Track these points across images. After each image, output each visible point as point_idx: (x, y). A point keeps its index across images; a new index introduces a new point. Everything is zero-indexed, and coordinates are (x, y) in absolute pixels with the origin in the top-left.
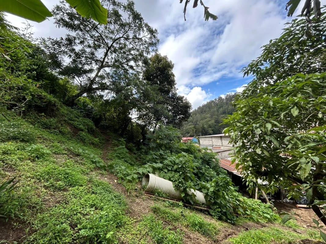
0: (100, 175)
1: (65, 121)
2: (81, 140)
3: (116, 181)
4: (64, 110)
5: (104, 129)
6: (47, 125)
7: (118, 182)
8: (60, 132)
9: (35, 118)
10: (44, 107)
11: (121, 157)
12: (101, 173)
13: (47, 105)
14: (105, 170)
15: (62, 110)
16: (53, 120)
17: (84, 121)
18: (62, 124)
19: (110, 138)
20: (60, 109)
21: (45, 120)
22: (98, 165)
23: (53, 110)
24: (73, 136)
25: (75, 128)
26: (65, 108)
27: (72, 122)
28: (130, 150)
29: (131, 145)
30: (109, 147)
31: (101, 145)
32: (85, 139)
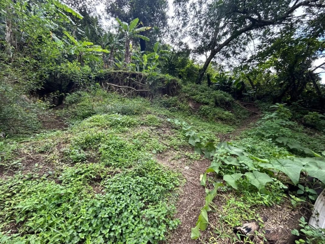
1: (186, 97)
2: (204, 115)
3: (202, 177)
4: (188, 87)
5: (251, 102)
6: (167, 104)
8: (179, 108)
9: (160, 99)
10: (165, 88)
11: (267, 135)
13: (168, 86)
14: (202, 152)
15: (185, 88)
16: (173, 98)
17: (211, 93)
18: (182, 101)
19: (259, 110)
20: (182, 87)
21: (167, 100)
23: (174, 89)
24: (194, 112)
25: (197, 102)
26: (190, 84)
27: (194, 97)
28: (313, 127)
29: (311, 116)
30: (251, 123)
31: (237, 121)
32: (208, 114)
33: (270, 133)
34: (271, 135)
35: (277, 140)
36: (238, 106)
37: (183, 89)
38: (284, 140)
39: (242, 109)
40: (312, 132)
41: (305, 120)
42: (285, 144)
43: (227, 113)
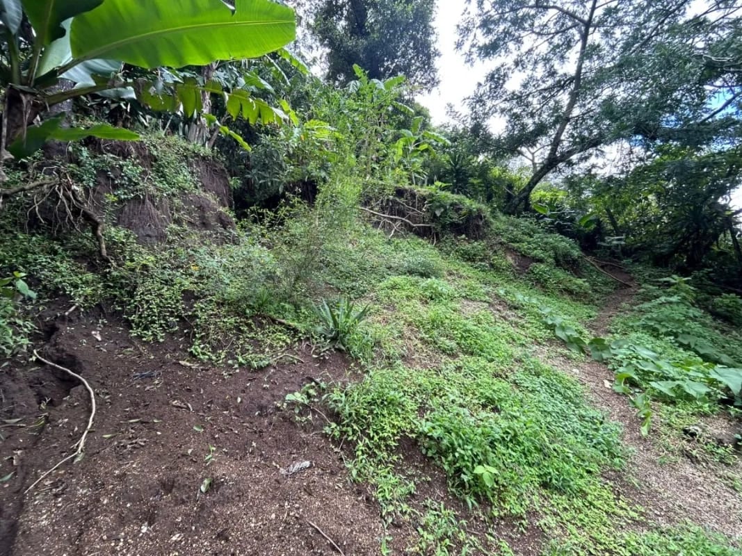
0: (561, 359)
1: (501, 244)
2: (538, 281)
3: (607, 384)
4: (501, 222)
5: (613, 259)
6: (469, 255)
7: (614, 388)
8: (492, 265)
9: (453, 244)
10: (463, 224)
11: (664, 330)
12: (566, 355)
13: (468, 220)
14: (582, 350)
15: (496, 224)
16: (478, 245)
17: (545, 240)
18: (495, 252)
19: (632, 279)
20: (492, 223)
21: (467, 246)
22: (559, 333)
23: (478, 227)
24: (520, 274)
25: (523, 256)
26: (504, 218)
27: (516, 245)
28: (727, 319)
29: (727, 301)
30: (623, 304)
31: (596, 297)
32: (546, 281)
33: (668, 327)
34: (671, 331)
35: (680, 339)
36: (591, 268)
37: (493, 227)
38: (690, 340)
39: (598, 274)
40: (725, 328)
41: (714, 306)
42: (693, 346)
43: (580, 281)
